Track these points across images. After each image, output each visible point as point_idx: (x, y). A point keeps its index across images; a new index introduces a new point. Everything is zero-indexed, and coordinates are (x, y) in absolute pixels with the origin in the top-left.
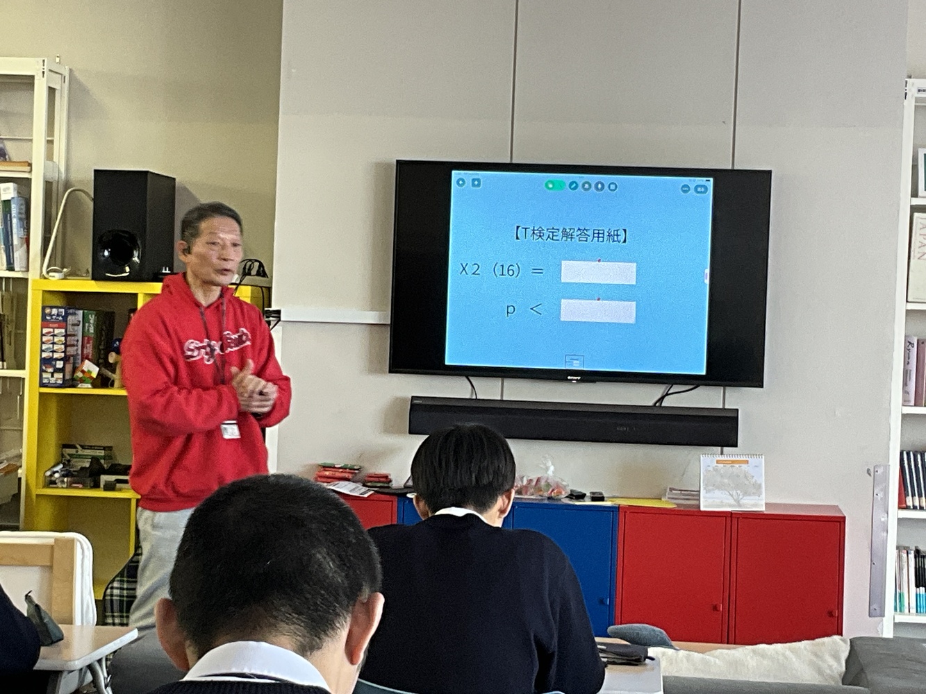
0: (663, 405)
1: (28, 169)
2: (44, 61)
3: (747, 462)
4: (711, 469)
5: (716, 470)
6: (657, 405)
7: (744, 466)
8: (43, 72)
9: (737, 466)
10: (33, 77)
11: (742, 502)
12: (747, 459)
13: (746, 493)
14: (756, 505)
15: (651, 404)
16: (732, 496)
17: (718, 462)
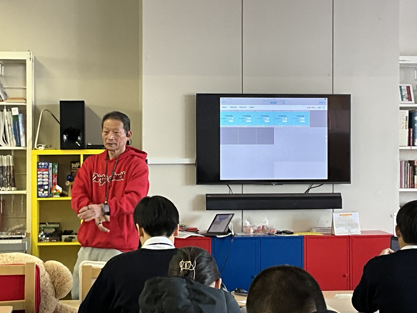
1: (25, 101)
3: (351, 215)
5: (339, 218)
8: (30, 58)
9: (348, 216)
15: (304, 192)
17: (340, 215)
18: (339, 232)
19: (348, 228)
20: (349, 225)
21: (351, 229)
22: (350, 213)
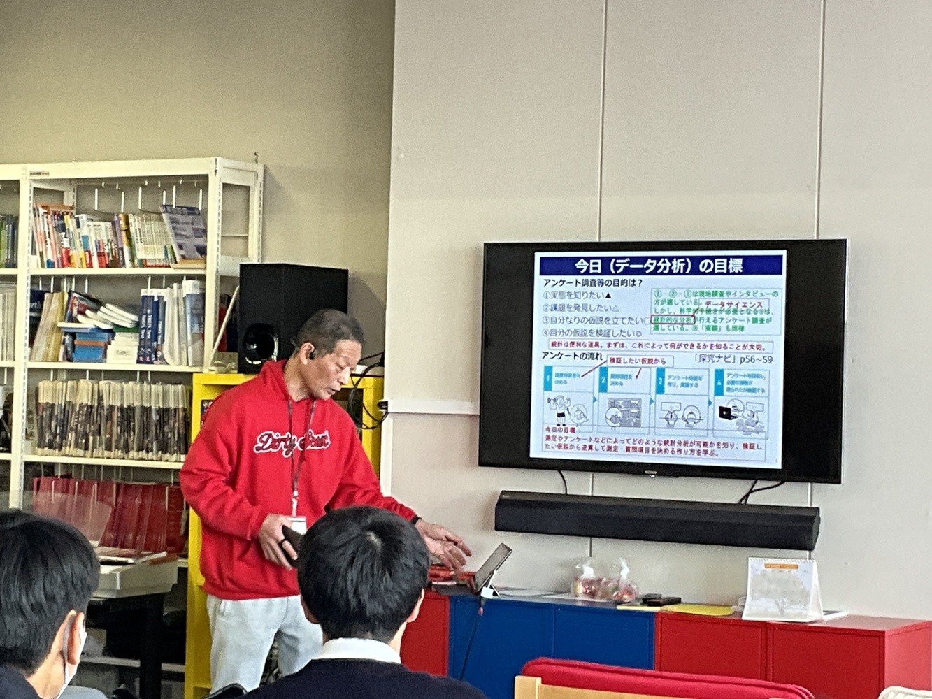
0: (748, 502)
1: (202, 265)
2: (216, 160)
3: (796, 567)
4: (759, 573)
5: (764, 575)
6: (743, 502)
7: (794, 571)
8: (216, 171)
9: (786, 570)
10: (206, 176)
11: (787, 611)
12: (797, 563)
13: (792, 602)
14: (800, 615)
15: (736, 501)
16: (778, 604)
17: (767, 566)
18: (756, 610)
19: (780, 602)
20: (784, 593)
21: (787, 605)
22: (794, 563)
